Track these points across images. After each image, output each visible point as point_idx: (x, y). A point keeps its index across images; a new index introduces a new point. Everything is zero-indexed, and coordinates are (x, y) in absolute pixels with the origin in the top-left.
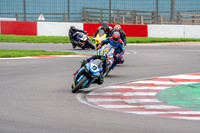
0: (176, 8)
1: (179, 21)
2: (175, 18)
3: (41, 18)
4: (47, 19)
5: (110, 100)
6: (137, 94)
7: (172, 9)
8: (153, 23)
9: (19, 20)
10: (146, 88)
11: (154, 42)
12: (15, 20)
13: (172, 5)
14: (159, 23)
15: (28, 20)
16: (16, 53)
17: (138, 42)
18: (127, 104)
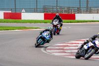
0: (89, 6)
1: (90, 12)
2: (89, 10)
3: (23, 11)
4: (26, 12)
5: (58, 51)
6: (71, 48)
7: (87, 6)
8: (78, 13)
9: (13, 12)
10: (75, 45)
11: (79, 22)
12: (11, 12)
13: (87, 4)
14: (81, 13)
15: (17, 12)
16: (12, 28)
17: (71, 22)
18: (66, 53)
